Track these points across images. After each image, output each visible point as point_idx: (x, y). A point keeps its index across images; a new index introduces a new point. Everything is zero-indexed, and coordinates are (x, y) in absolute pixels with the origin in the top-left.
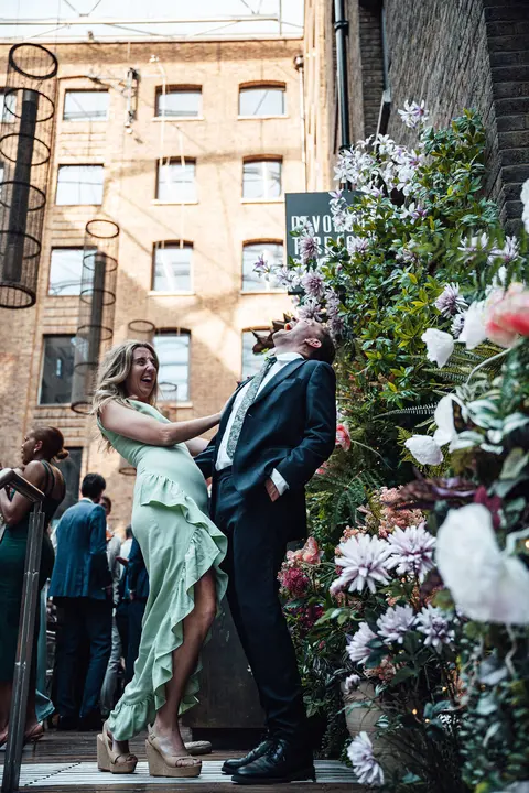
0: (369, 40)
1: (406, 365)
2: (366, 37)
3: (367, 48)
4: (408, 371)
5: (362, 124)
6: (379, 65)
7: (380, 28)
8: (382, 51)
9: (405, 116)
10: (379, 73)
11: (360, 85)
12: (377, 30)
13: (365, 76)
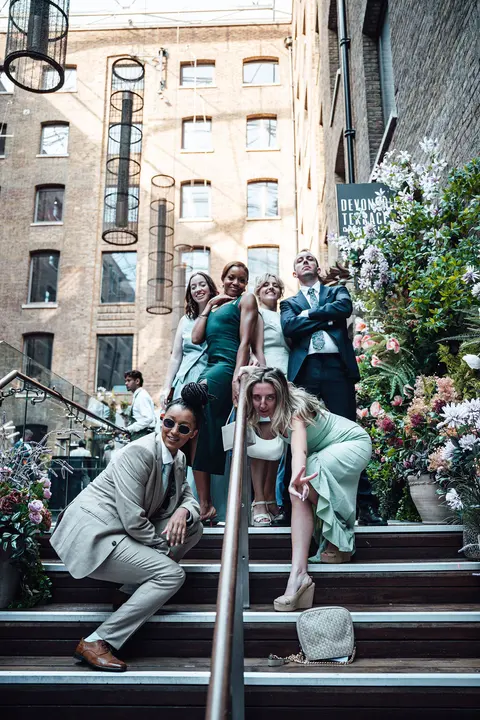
0: (370, 59)
1: (439, 307)
2: (368, 56)
3: (369, 65)
4: (440, 310)
5: (365, 119)
6: (377, 77)
7: (378, 50)
8: (379, 67)
9: (423, 146)
10: (377, 83)
11: (363, 92)
12: (375, 52)
13: (367, 86)
